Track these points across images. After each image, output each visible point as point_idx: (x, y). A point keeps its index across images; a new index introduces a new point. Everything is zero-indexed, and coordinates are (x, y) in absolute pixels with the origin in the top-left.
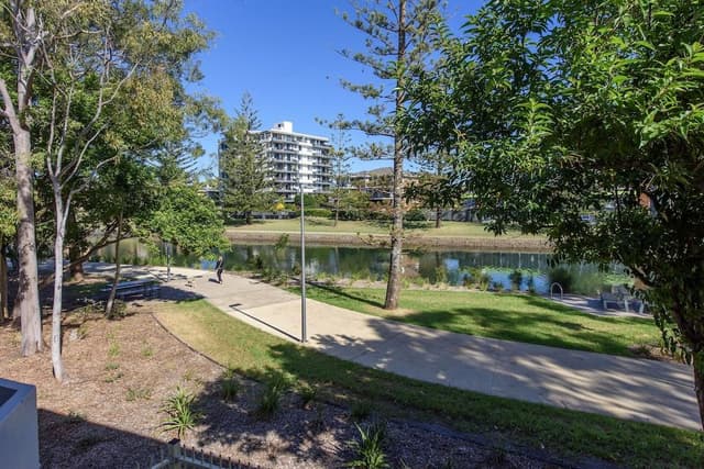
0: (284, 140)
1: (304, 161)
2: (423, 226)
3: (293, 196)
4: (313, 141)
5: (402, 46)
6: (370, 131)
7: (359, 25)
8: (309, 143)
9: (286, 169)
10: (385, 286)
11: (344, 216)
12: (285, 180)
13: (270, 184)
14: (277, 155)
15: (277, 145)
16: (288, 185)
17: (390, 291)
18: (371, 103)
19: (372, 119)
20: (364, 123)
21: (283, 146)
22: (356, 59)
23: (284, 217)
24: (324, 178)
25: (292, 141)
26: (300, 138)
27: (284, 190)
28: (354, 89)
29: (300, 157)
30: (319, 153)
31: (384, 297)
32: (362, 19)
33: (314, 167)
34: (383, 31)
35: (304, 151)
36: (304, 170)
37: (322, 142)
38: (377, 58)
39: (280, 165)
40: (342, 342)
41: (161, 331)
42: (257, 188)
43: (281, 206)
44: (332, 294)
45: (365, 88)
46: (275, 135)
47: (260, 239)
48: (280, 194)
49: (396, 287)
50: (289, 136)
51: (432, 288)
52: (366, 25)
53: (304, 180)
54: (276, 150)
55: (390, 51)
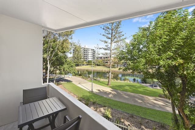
0: (86, 49)
1: (90, 54)
2: (115, 68)
3: (87, 61)
4: (92, 49)
5: (112, 33)
6: (105, 49)
7: (104, 29)
8: (91, 50)
9: (86, 55)
10: (108, 80)
11: (98, 65)
12: (86, 57)
13: (83, 58)
14: (84, 52)
15: (84, 50)
16: (86, 58)
17: (109, 82)
18: (106, 44)
19: (106, 47)
20: (104, 48)
21: (86, 50)
22: (103, 35)
23: (85, 65)
24: (94, 57)
25: (88, 49)
26: (89, 49)
27: (85, 59)
28: (102, 41)
29: (89, 53)
30: (93, 52)
31: (107, 83)
32: (104, 28)
33: (92, 55)
34: (108, 30)
35: (90, 52)
36: (90, 55)
37: (93, 50)
38: (107, 35)
39: (85, 54)
40: (102, 91)
41: (64, 88)
42: (80, 59)
43: (85, 63)
44: (98, 82)
45: (104, 41)
46: (84, 48)
47: (81, 70)
48: (85, 60)
49: (110, 81)
50: (87, 48)
51: (117, 81)
52: (105, 29)
53: (89, 57)
54: (84, 51)
55: (110, 34)
